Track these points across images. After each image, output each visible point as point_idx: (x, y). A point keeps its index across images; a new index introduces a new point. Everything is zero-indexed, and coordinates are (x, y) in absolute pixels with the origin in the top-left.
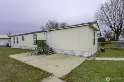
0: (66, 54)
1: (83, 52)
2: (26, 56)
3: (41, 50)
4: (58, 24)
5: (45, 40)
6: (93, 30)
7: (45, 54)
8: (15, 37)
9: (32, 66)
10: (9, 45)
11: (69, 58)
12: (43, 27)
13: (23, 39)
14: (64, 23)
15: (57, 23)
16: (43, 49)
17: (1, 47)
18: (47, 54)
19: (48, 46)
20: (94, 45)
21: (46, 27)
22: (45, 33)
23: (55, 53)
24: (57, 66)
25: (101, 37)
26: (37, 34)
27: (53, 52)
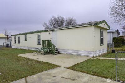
0: (72, 55)
1: (88, 52)
2: (33, 55)
3: (47, 50)
4: (64, 20)
5: (51, 39)
6: (101, 30)
7: (51, 54)
8: (16, 36)
9: (43, 62)
10: (9, 45)
11: (75, 57)
12: (46, 25)
13: (26, 39)
14: (71, 19)
15: (62, 19)
16: (49, 49)
17: (1, 47)
18: (53, 54)
19: (54, 46)
20: (101, 45)
21: (50, 24)
22: (51, 32)
23: (61, 53)
24: (64, 62)
25: (119, 35)
26: (42, 33)
27: (59, 52)
